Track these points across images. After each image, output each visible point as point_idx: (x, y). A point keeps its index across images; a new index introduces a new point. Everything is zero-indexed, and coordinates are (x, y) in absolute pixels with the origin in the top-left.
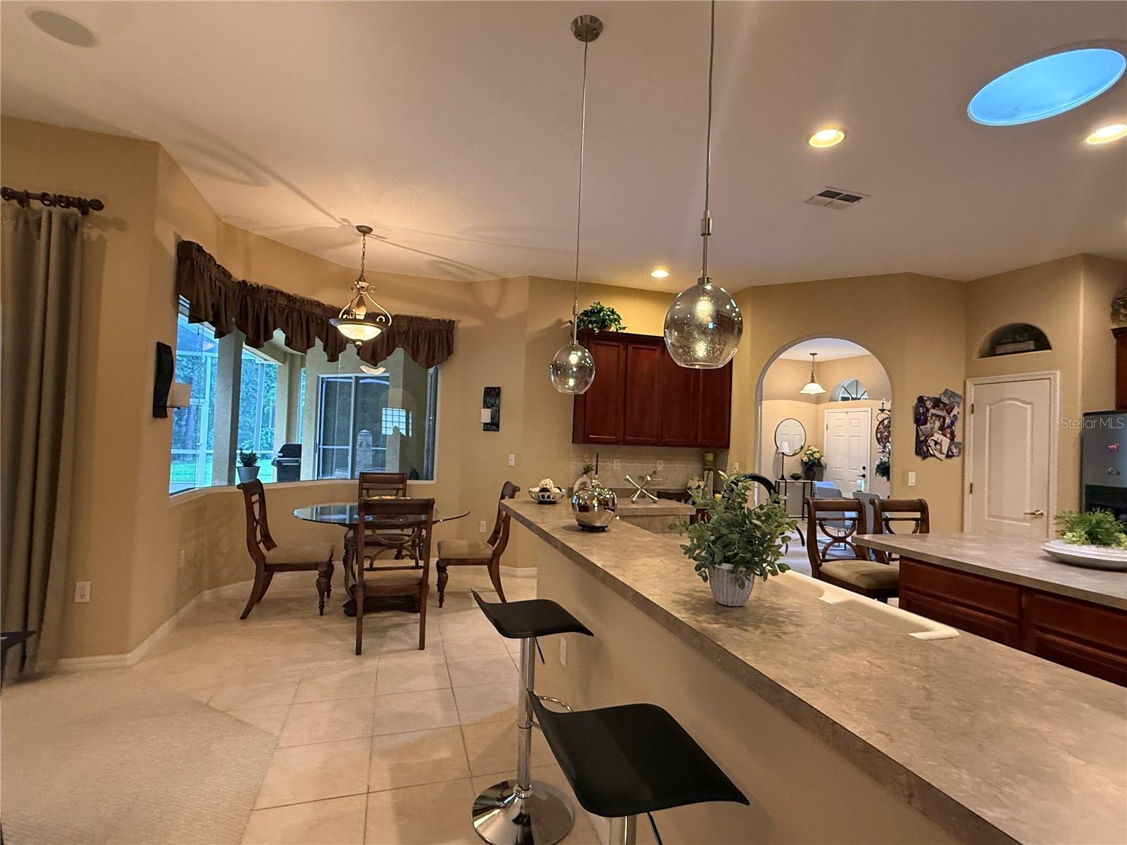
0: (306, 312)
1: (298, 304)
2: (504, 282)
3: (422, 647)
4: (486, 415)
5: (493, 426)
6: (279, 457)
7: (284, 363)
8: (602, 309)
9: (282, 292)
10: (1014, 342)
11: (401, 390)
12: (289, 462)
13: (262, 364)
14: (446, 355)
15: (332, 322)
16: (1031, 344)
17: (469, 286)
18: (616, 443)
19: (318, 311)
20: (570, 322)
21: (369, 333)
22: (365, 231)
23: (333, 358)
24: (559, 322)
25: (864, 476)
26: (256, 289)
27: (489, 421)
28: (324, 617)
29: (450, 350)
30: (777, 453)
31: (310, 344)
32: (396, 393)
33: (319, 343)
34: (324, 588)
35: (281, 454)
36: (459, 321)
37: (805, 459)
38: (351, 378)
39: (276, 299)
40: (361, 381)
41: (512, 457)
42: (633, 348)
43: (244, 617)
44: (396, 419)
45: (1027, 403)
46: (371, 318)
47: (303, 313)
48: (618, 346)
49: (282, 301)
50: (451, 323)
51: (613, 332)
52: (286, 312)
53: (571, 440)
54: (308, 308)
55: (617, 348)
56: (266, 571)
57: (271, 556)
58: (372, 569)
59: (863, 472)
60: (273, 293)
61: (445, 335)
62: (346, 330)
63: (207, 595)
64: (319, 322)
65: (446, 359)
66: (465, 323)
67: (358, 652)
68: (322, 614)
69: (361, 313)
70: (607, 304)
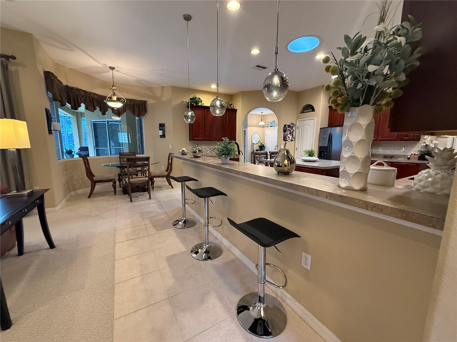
0: (92, 97)
1: (88, 94)
2: (163, 88)
3: (150, 198)
4: (161, 133)
5: (163, 136)
6: (79, 151)
7: (74, 116)
8: (196, 98)
9: (82, 90)
10: (307, 109)
11: (126, 126)
12: (83, 153)
13: (64, 116)
14: (145, 112)
15: (105, 101)
16: (311, 110)
17: (150, 89)
18: (203, 140)
19: (96, 97)
20: (186, 102)
21: (119, 105)
22: (112, 68)
23: (104, 114)
24: (183, 102)
25: (275, 149)
26: (72, 89)
27: (162, 134)
28: (117, 195)
29: (146, 111)
30: (252, 143)
31: (95, 109)
32: (124, 127)
33: (98, 108)
34: (114, 187)
35: (80, 151)
36: (148, 101)
37: (260, 145)
38: (105, 121)
39: (80, 92)
40: (109, 123)
41: (170, 146)
42: (207, 110)
44: (123, 136)
45: (309, 126)
46: (119, 100)
47: (90, 97)
48: (202, 110)
49: (82, 93)
50: (145, 102)
51: (200, 105)
52: (84, 97)
53: (189, 140)
54: (92, 95)
55: (201, 111)
57: (95, 178)
58: (132, 178)
59: (275, 148)
60: (78, 90)
61: (143, 105)
62: (110, 104)
63: (73, 193)
64: (97, 101)
65: (145, 114)
66: (150, 102)
67: (131, 201)
68: (115, 194)
69: (115, 98)
70: (198, 96)
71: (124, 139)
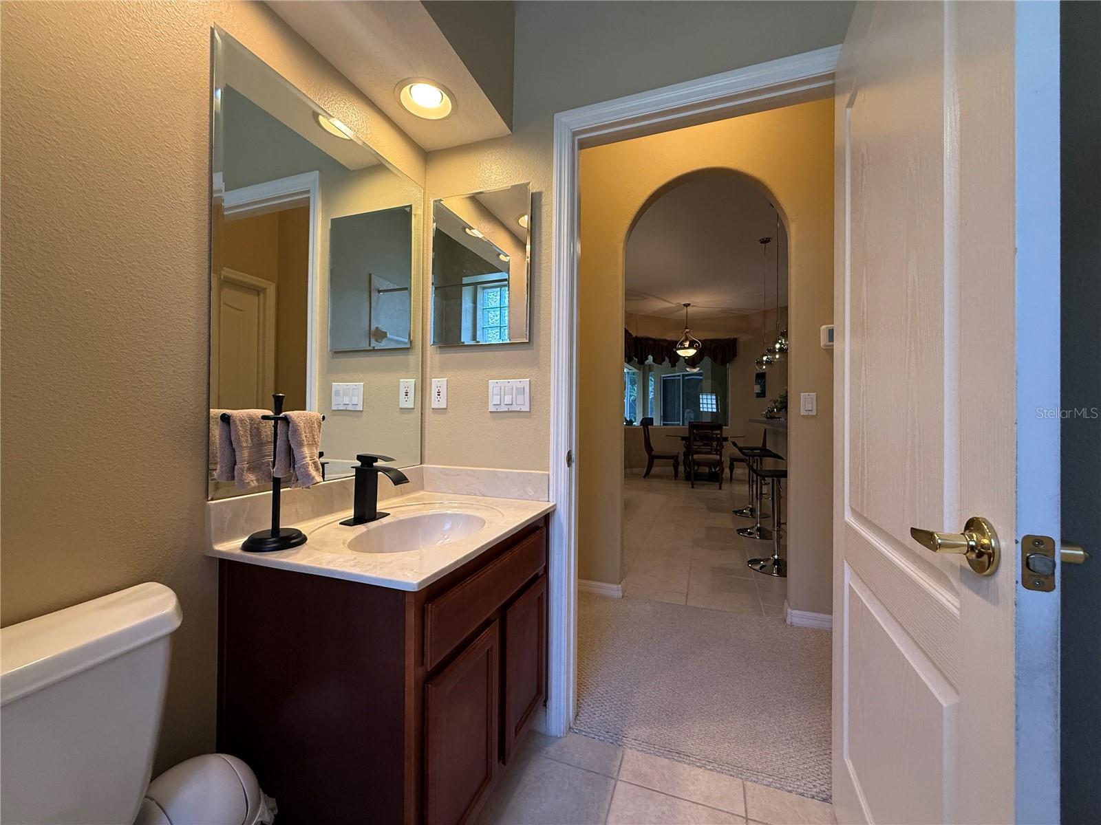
0: (662, 345)
1: (658, 342)
3: (720, 489)
4: (757, 389)
5: (762, 394)
7: (640, 370)
9: (651, 338)
11: (710, 380)
13: (628, 373)
14: (732, 357)
15: (674, 350)
17: (744, 318)
19: (666, 344)
21: (691, 352)
22: (687, 305)
23: (673, 365)
26: (642, 339)
27: (760, 392)
28: (677, 481)
29: (735, 355)
31: (664, 360)
32: (707, 383)
33: (667, 359)
34: (676, 467)
35: (641, 424)
36: (739, 338)
38: (679, 376)
39: (649, 342)
40: (686, 378)
43: (644, 477)
44: (709, 401)
46: (691, 346)
47: (660, 346)
49: (651, 342)
50: (735, 340)
52: (653, 347)
56: (652, 458)
57: (654, 453)
60: (648, 339)
61: (732, 346)
62: (681, 353)
64: (666, 349)
65: (732, 360)
66: (743, 338)
67: (693, 487)
69: (687, 344)
71: (710, 406)
